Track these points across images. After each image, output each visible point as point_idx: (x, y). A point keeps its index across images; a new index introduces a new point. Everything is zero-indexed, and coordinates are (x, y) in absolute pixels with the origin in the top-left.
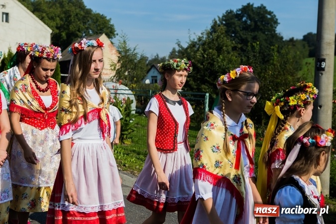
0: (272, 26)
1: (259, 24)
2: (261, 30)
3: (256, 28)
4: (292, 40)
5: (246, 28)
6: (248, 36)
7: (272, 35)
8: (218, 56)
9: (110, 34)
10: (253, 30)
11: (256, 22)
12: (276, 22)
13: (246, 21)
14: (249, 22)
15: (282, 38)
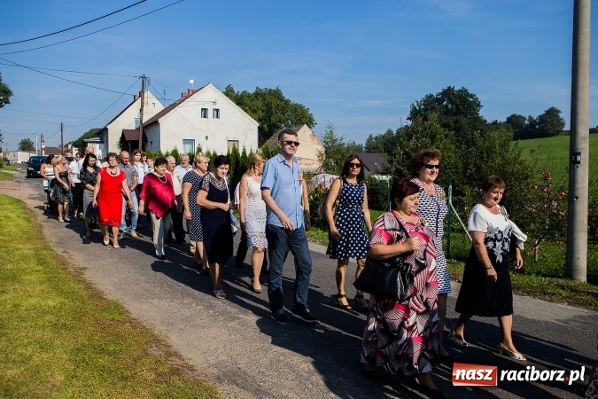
0: (474, 109)
1: (461, 107)
2: (463, 113)
3: (458, 112)
4: (495, 123)
5: (447, 112)
6: (451, 120)
7: (474, 118)
8: (432, 144)
9: (310, 123)
10: (454, 114)
11: (457, 106)
12: (479, 105)
13: (447, 106)
14: (450, 106)
15: (485, 121)
